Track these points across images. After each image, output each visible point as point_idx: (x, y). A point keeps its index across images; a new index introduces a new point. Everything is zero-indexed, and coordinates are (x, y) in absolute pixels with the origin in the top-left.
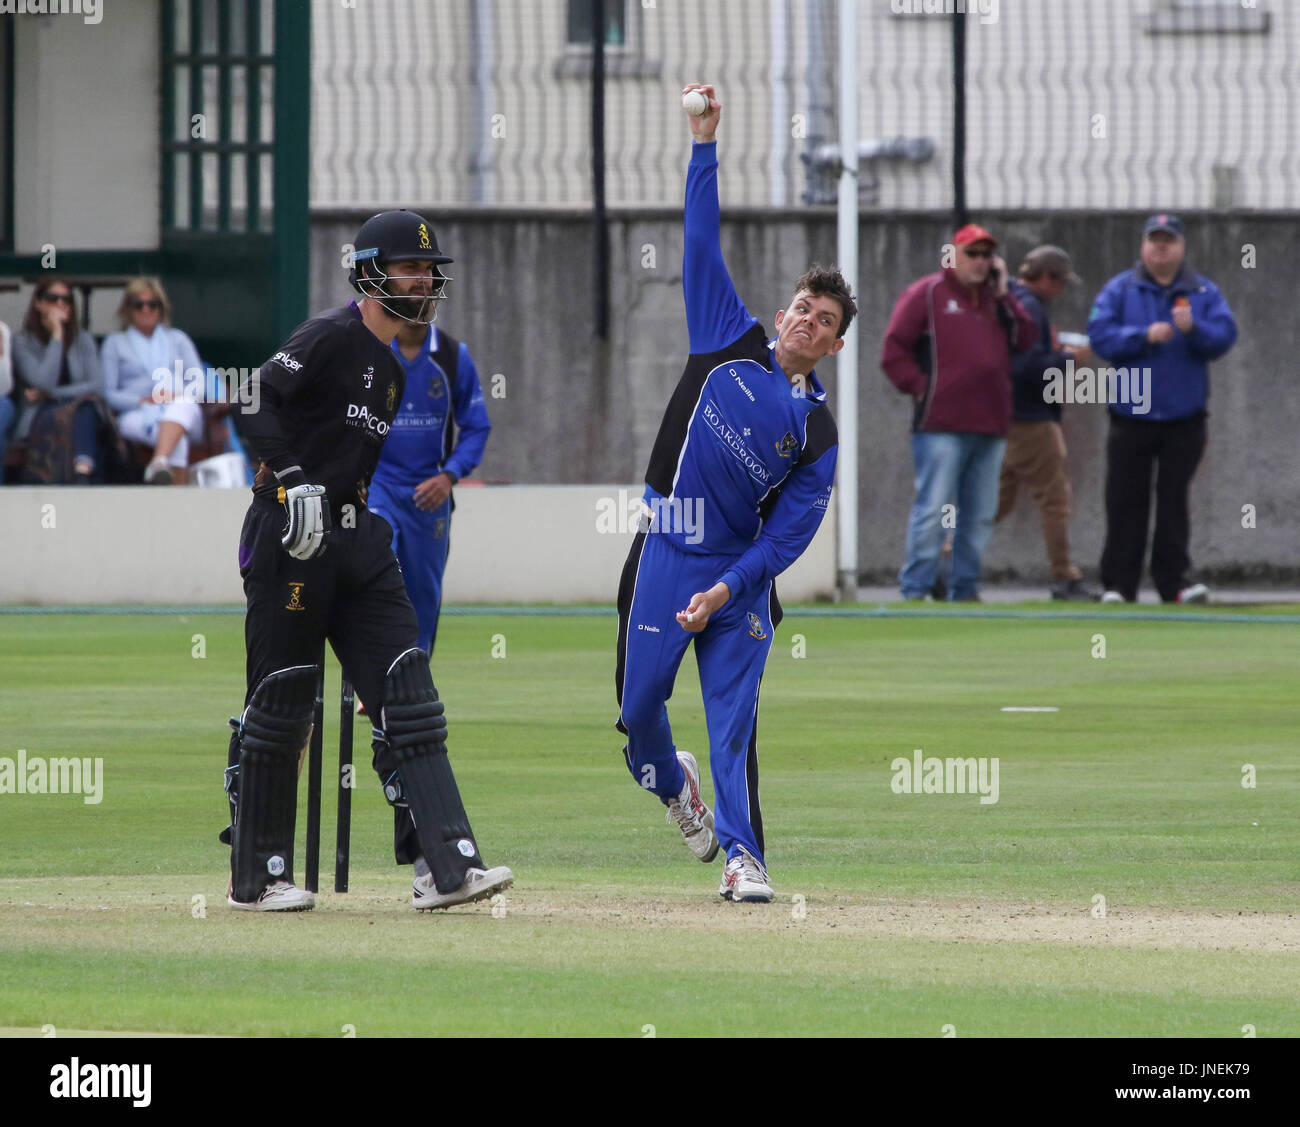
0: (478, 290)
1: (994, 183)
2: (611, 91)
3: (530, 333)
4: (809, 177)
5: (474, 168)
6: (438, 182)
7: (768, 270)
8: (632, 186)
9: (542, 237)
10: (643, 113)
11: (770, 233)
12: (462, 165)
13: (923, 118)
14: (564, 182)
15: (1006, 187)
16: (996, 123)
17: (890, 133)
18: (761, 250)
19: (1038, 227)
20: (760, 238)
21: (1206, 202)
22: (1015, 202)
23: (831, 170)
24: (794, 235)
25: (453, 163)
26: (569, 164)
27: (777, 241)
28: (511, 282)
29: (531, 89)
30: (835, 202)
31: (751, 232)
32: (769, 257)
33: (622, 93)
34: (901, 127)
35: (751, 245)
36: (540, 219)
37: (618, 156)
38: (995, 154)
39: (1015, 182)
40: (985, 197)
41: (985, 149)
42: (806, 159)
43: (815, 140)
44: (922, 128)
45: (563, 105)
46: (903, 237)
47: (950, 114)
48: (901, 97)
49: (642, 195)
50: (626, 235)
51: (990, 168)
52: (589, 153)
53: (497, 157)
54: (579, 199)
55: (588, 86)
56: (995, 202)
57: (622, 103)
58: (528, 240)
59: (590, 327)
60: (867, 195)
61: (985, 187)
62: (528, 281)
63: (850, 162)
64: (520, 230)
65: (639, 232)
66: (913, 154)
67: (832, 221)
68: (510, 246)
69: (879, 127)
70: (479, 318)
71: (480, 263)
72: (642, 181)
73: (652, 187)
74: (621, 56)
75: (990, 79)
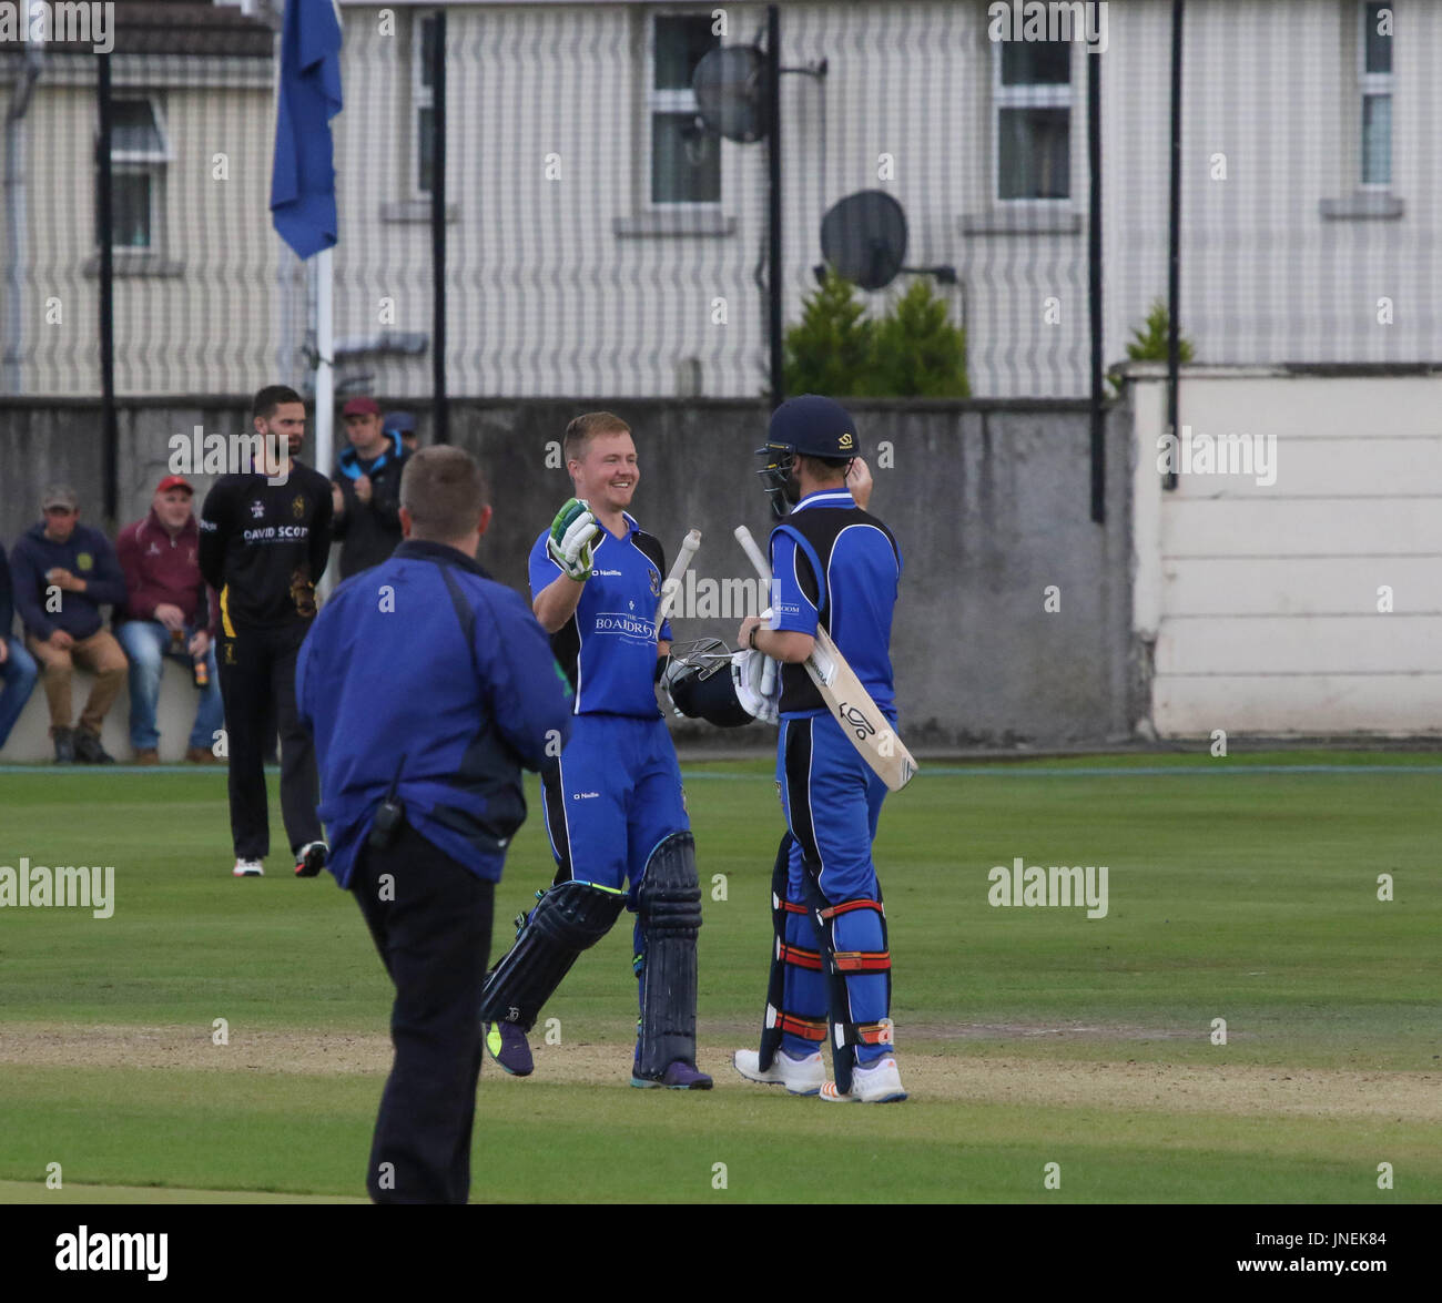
1: (471, 373)
2: (118, 287)
8: (138, 377)
9: (55, 424)
10: (147, 309)
13: (405, 314)
15: (483, 378)
16: (473, 319)
19: (511, 414)
21: (668, 389)
22: (490, 391)
26: (80, 356)
28: (26, 465)
33: (128, 290)
36: (53, 406)
37: (125, 348)
38: (472, 347)
40: (463, 387)
41: (463, 343)
44: (405, 323)
47: (431, 310)
49: (147, 384)
51: (468, 361)
54: (88, 388)
55: (97, 285)
56: (472, 391)
57: (128, 299)
58: (42, 425)
61: (463, 378)
62: (42, 464)
63: (327, 355)
64: (35, 416)
65: (146, 420)
66: (398, 347)
68: (25, 432)
72: (148, 372)
73: (157, 377)
74: (128, 257)
75: (467, 277)
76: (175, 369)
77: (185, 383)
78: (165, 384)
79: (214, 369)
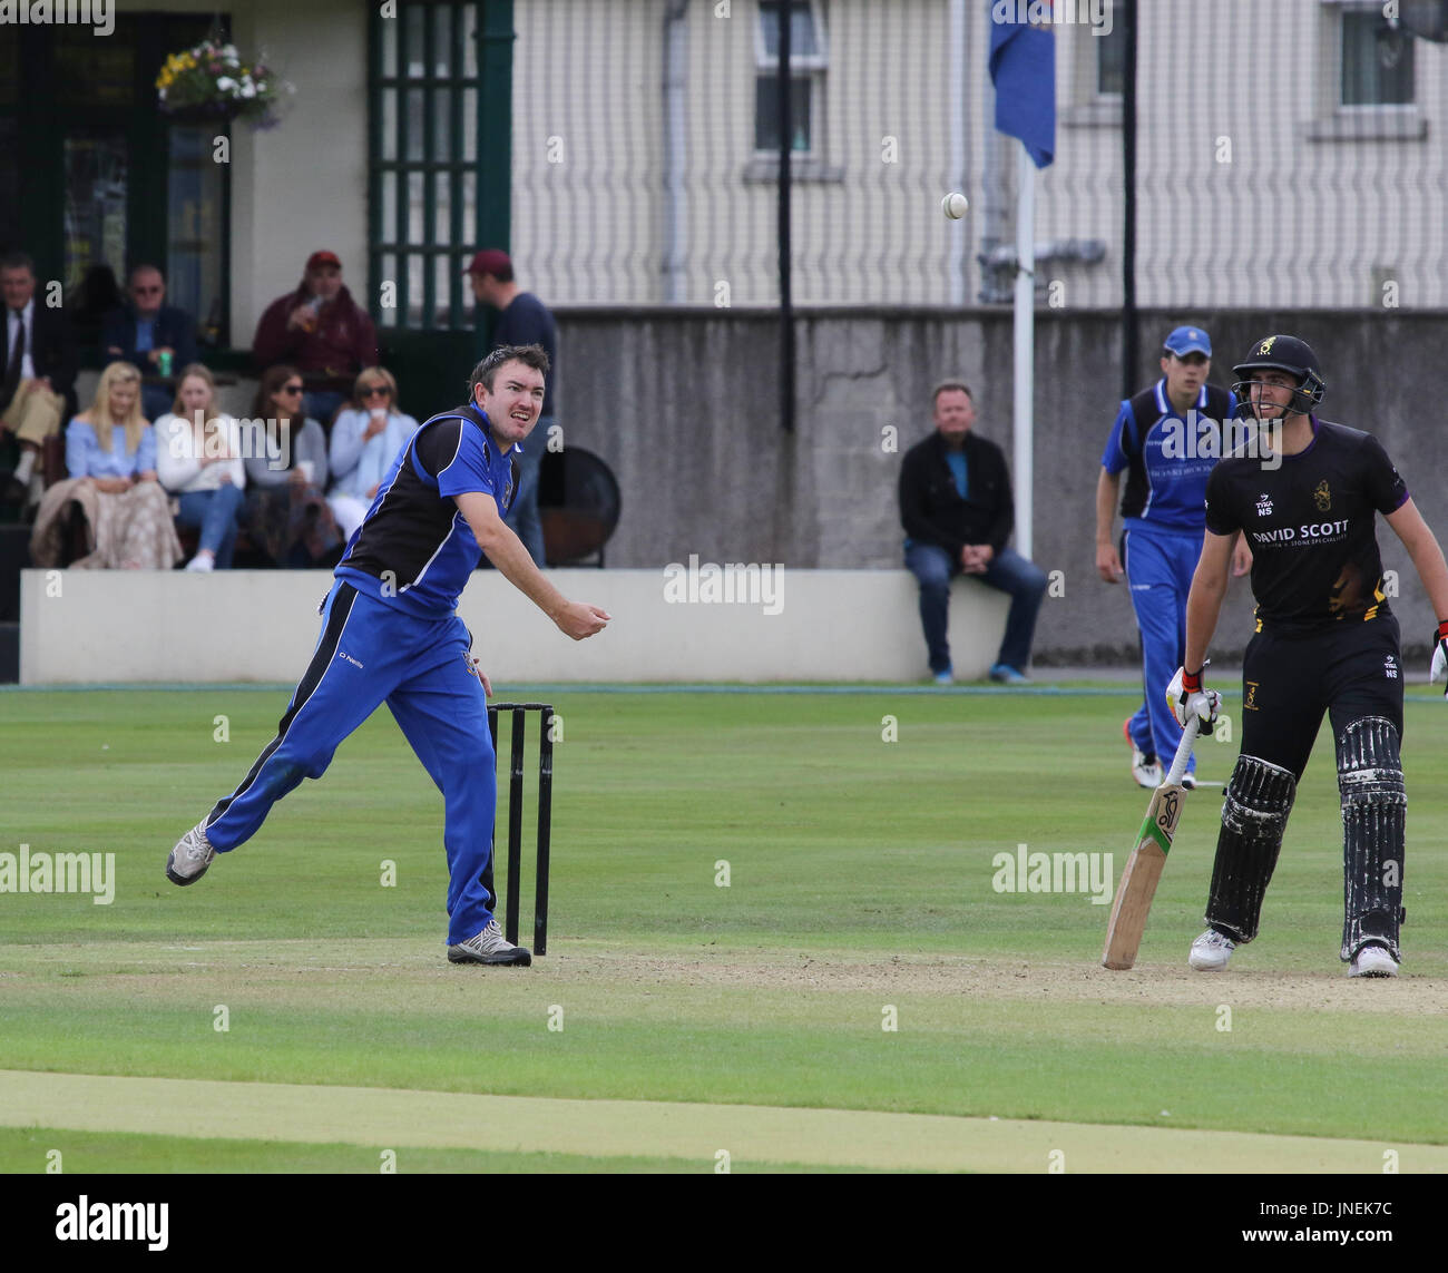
0: (670, 384)
1: (1163, 283)
2: (797, 195)
3: (719, 425)
4: (985, 277)
5: (666, 269)
6: (632, 282)
8: (817, 284)
9: (731, 335)
10: (827, 216)
11: (948, 330)
12: (655, 265)
13: (1095, 221)
14: (751, 281)
15: (1174, 287)
16: (1165, 226)
17: (1063, 234)
18: (940, 347)
20: (939, 335)
21: (1365, 300)
22: (1182, 301)
23: (1009, 270)
24: (972, 332)
25: (646, 263)
26: (757, 265)
27: (955, 337)
28: (701, 377)
29: (721, 194)
30: (1011, 300)
31: (930, 329)
32: (947, 353)
33: (807, 197)
34: (1074, 230)
35: (931, 341)
36: (729, 317)
37: (803, 257)
38: (1163, 256)
39: (1183, 282)
40: (1154, 296)
41: (1154, 250)
42: (983, 260)
43: (991, 242)
44: (1094, 230)
45: (752, 208)
46: (1075, 335)
47: (1121, 217)
48: (1074, 201)
49: (826, 294)
50: (810, 331)
51: (1159, 270)
52: (775, 254)
53: (688, 258)
54: (765, 297)
55: (775, 191)
56: (1164, 301)
57: (807, 206)
58: (717, 335)
59: (776, 419)
60: (1042, 295)
61: (1154, 287)
62: (717, 376)
63: (1027, 263)
64: (710, 327)
65: (825, 330)
66: (1086, 255)
67: (1007, 319)
68: (700, 342)
69: (1053, 230)
70: (670, 410)
71: (671, 359)
72: (826, 280)
73: (836, 286)
74: (806, 162)
75: (1159, 184)
76: (855, 277)
77: (865, 293)
78: (845, 294)
79: (895, 278)
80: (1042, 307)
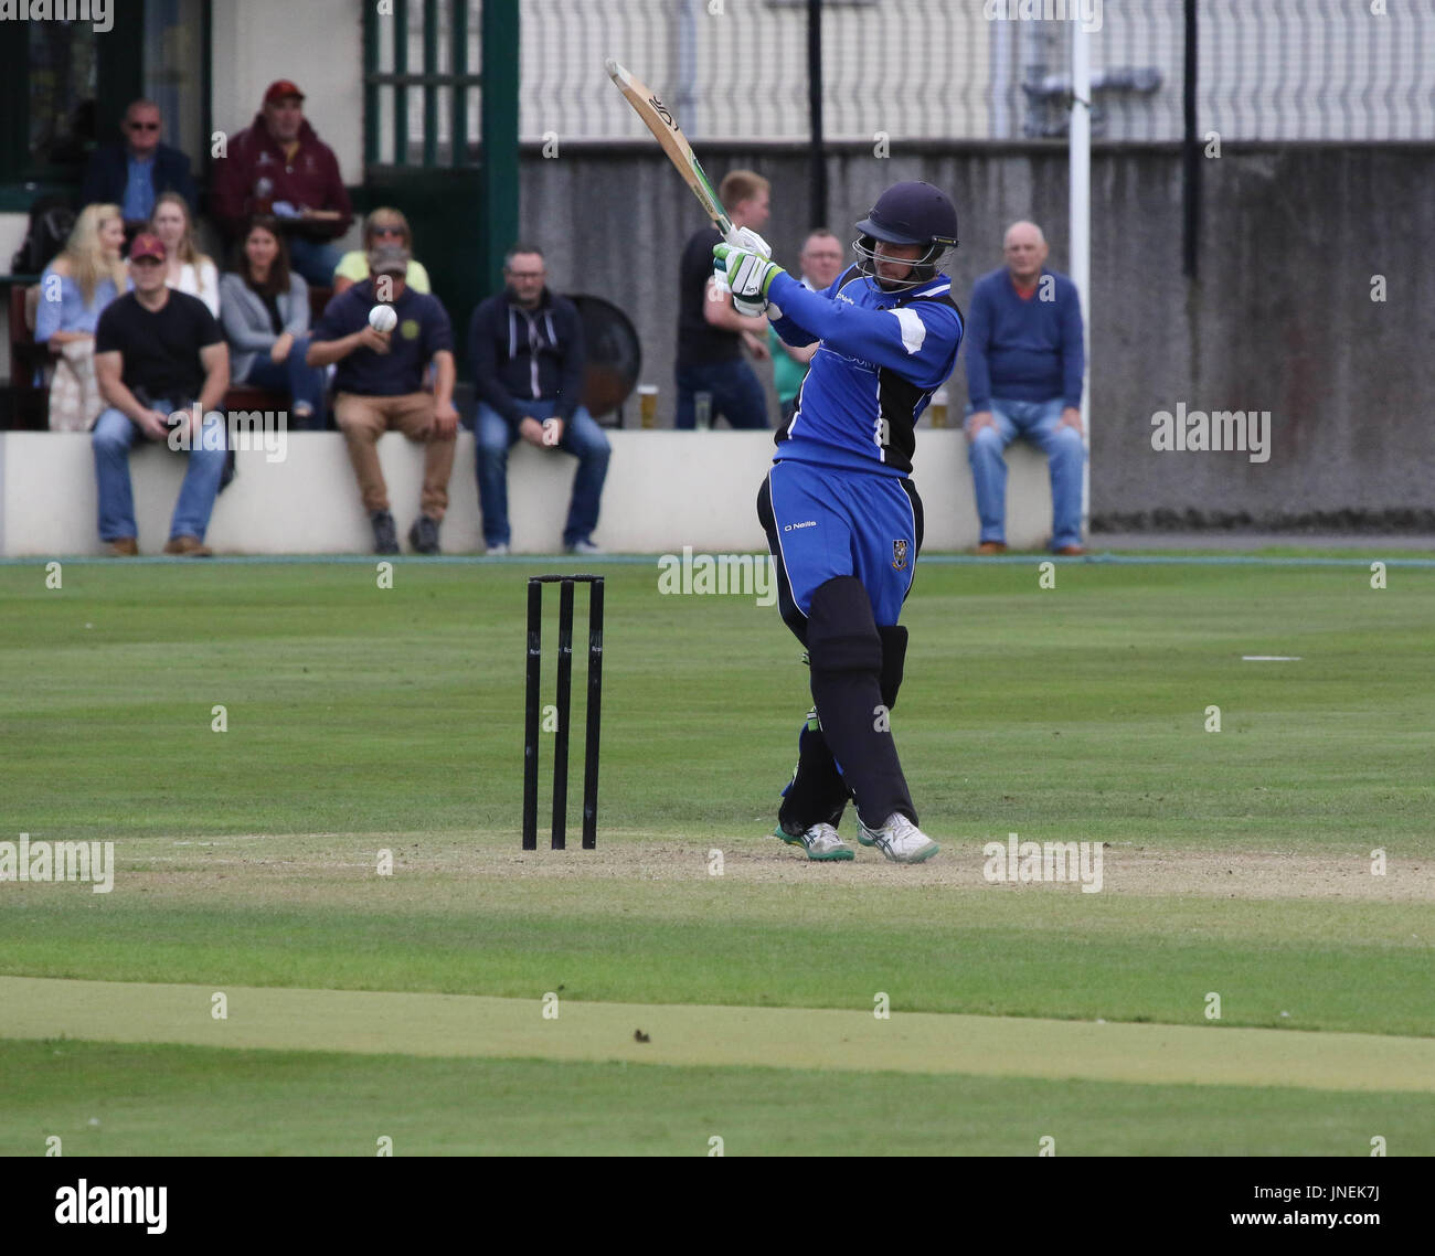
1: (1227, 113)
2: (828, 20)
4: (1032, 108)
5: (684, 99)
7: (992, 206)
8: (850, 119)
10: (861, 43)
11: (994, 167)
13: (1152, 47)
14: (779, 115)
15: (1239, 119)
16: (1228, 53)
17: (1118, 62)
18: (985, 185)
19: (1271, 160)
20: (984, 173)
22: (1248, 134)
24: (1018, 172)
26: (785, 96)
27: (1001, 175)
29: (744, 19)
30: (1064, 133)
31: (974, 166)
32: (993, 192)
33: (839, 22)
34: (1129, 57)
35: (975, 180)
36: (754, 153)
37: (836, 87)
38: (1227, 84)
39: (1249, 113)
40: (1218, 129)
41: (1218, 79)
42: (1029, 90)
43: (1038, 70)
44: (1152, 57)
45: (779, 34)
46: (1132, 171)
47: (1181, 43)
48: (1130, 26)
49: (861, 127)
50: (844, 169)
51: (1223, 100)
52: (805, 84)
53: (710, 88)
54: (794, 131)
55: (804, 16)
56: (1228, 134)
57: (839, 31)
60: (1098, 126)
61: (1217, 118)
63: (1082, 92)
65: (857, 170)
66: (1142, 85)
67: (1062, 155)
69: (1106, 57)
72: (861, 112)
75: (1223, 6)
76: (892, 109)
77: (905, 127)
78: (881, 127)
79: (936, 110)
80: (1100, 141)
